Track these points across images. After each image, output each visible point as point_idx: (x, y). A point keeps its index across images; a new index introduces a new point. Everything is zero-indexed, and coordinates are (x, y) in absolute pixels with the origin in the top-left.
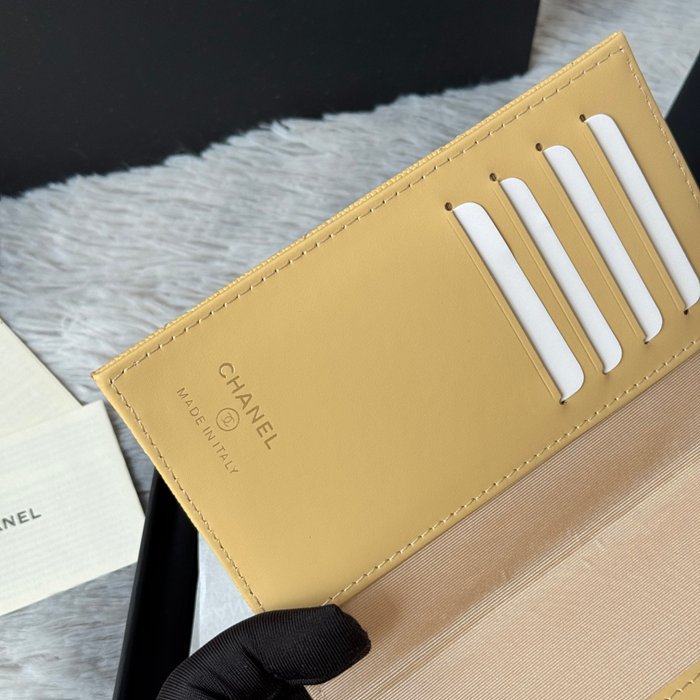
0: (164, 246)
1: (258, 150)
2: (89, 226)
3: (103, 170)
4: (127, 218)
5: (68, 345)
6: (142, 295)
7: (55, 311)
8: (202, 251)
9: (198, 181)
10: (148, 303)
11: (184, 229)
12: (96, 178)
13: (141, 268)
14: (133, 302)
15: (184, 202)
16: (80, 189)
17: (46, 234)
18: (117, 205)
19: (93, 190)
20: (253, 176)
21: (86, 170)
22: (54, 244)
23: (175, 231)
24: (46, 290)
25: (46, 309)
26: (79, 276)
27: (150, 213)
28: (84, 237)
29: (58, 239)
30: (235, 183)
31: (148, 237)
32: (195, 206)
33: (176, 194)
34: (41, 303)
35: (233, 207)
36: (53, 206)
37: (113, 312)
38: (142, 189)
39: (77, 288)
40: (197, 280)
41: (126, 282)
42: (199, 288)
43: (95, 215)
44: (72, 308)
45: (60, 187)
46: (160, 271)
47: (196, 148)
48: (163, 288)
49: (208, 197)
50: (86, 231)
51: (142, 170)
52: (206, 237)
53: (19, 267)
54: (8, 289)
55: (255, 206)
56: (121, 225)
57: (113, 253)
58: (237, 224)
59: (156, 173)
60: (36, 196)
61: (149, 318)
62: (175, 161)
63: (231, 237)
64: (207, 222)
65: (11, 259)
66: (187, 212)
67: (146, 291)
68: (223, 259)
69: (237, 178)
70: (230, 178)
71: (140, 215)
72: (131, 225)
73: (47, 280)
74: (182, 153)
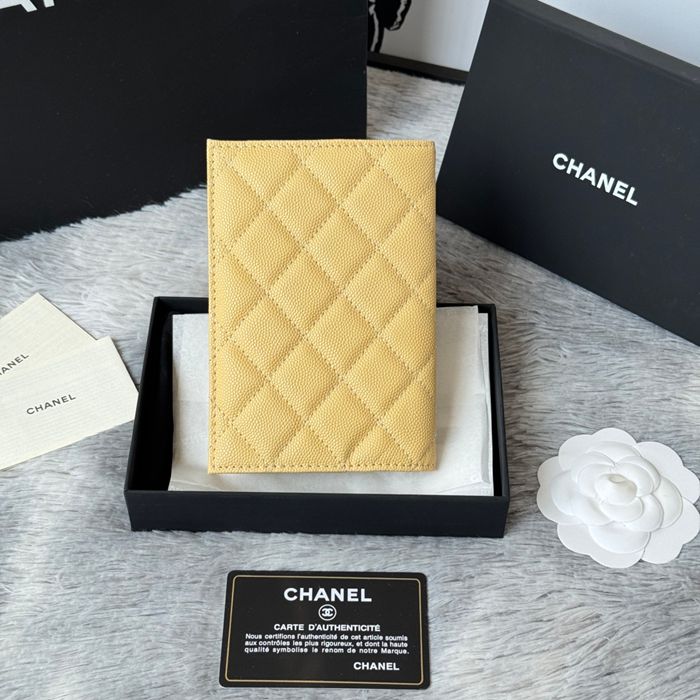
0: (143, 254)
1: (199, 199)
2: (96, 245)
3: (104, 216)
4: (120, 240)
5: (88, 309)
6: (131, 279)
7: (78, 291)
8: (167, 255)
9: (163, 218)
10: (135, 283)
11: (156, 244)
12: (99, 219)
13: (129, 266)
14: (125, 282)
15: (155, 229)
16: (89, 225)
17: (70, 251)
18: (114, 233)
19: (97, 225)
20: (196, 213)
21: (93, 216)
22: (75, 256)
23: (150, 246)
24: (70, 280)
25: (72, 290)
26: (91, 272)
27: (134, 236)
28: (93, 251)
29: (76, 253)
30: (186, 218)
31: (134, 249)
32: (161, 232)
33: (150, 225)
34: (69, 287)
35: (185, 231)
36: (73, 235)
37: (114, 288)
38: (128, 223)
39: (91, 279)
40: (165, 270)
41: (121, 274)
42: (166, 274)
43: (100, 239)
44: (88, 288)
45: (77, 225)
46: (141, 267)
47: (160, 200)
48: (144, 275)
49: (170, 226)
50: (94, 248)
51: (128, 214)
52: (169, 247)
53: (54, 269)
54: (48, 281)
55: (199, 229)
56: (116, 244)
57: (111, 259)
58: (189, 239)
59: (136, 214)
60: (61, 231)
61: (136, 291)
62: (147, 208)
63: (185, 247)
64: (169, 240)
65: (48, 264)
66: (156, 235)
67: (134, 277)
68: (179, 259)
69: (187, 215)
70: (182, 215)
71: (127, 237)
72: (122, 244)
73: (71, 275)
74: (152, 203)
